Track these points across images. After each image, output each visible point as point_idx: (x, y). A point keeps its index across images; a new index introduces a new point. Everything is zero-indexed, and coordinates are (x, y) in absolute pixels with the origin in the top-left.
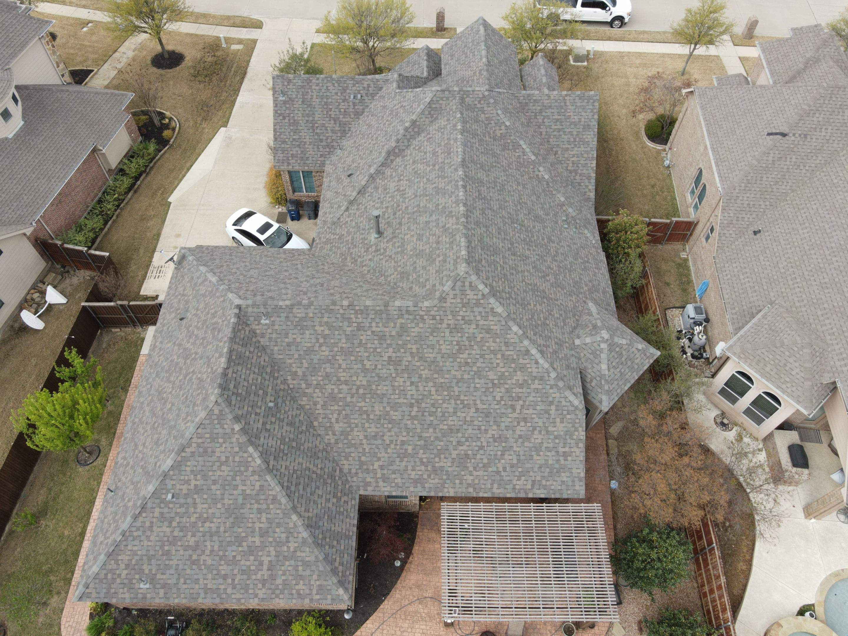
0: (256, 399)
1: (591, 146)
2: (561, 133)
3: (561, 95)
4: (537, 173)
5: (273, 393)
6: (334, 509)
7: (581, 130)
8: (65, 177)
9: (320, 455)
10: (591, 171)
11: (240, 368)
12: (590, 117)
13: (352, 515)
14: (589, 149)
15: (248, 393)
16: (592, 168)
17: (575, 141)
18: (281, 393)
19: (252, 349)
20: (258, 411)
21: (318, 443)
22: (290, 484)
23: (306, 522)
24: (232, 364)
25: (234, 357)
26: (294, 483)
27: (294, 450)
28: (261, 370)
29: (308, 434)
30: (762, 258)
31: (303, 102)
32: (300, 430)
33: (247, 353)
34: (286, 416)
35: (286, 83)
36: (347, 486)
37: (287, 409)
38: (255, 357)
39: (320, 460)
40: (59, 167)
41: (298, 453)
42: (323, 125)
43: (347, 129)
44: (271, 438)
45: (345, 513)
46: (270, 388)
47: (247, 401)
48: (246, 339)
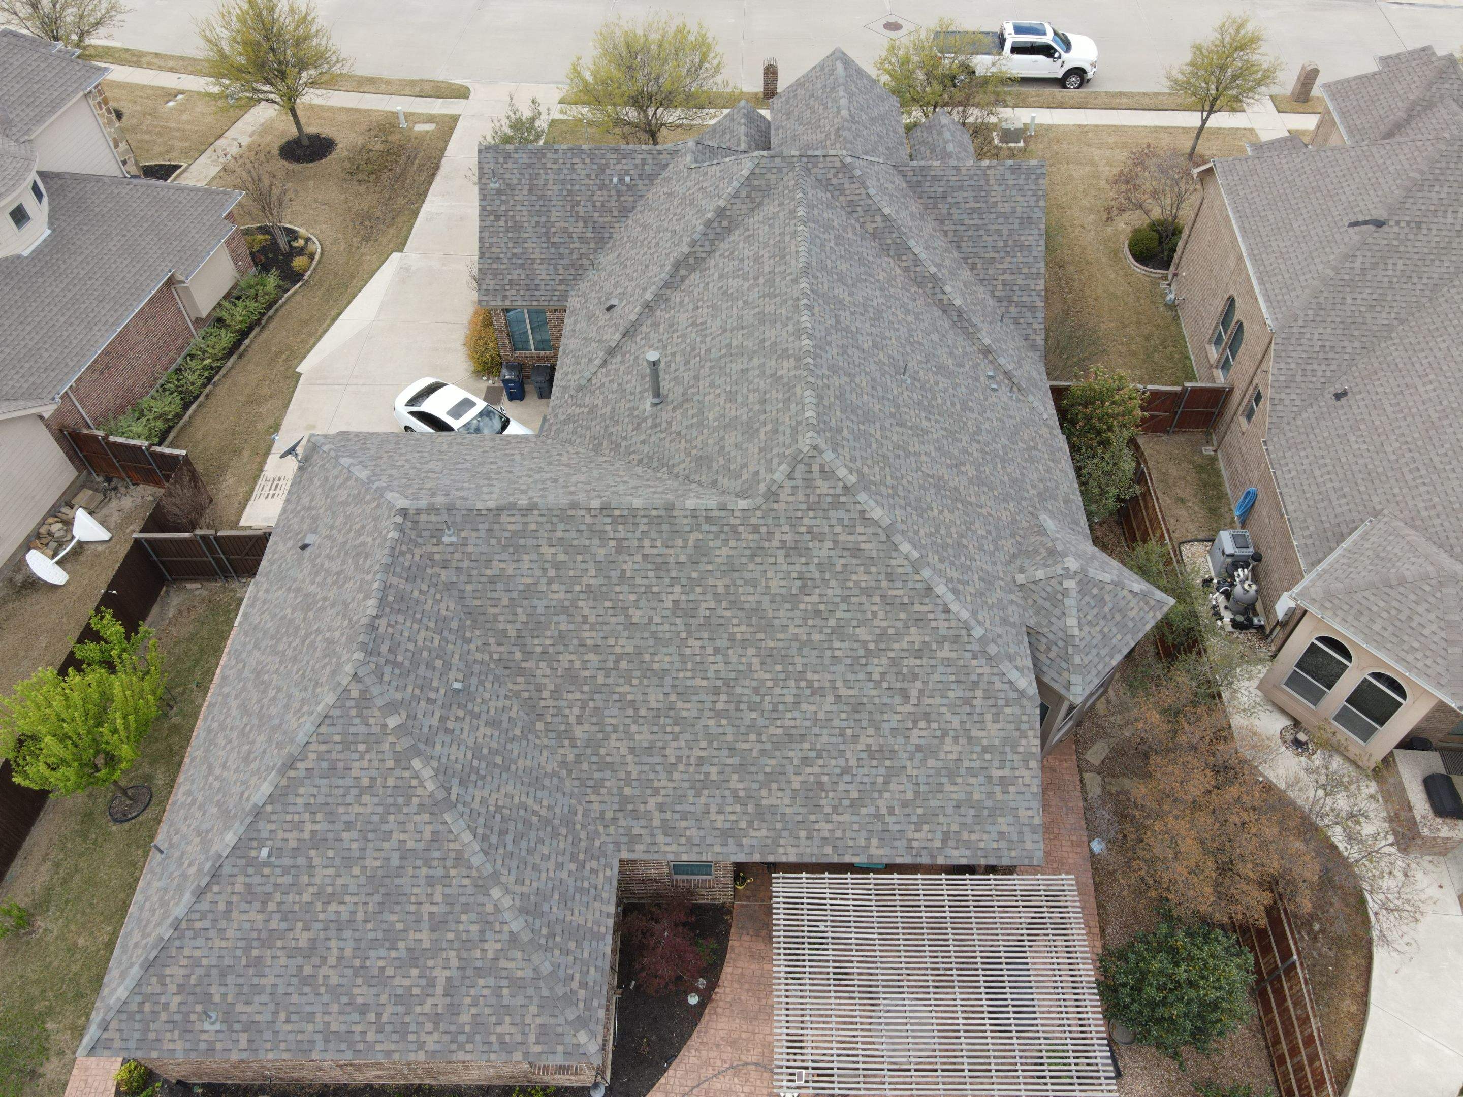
0: (429, 674)
1: (1035, 254)
2: (981, 232)
3: (979, 167)
4: (940, 296)
5: (462, 666)
6: (571, 882)
7: (1016, 226)
8: (116, 323)
9: (547, 782)
10: (1036, 298)
11: (401, 618)
12: (1032, 204)
13: (605, 896)
14: (1031, 259)
15: (415, 664)
16: (1039, 292)
17: (1005, 246)
18: (477, 668)
19: (424, 587)
20: (433, 695)
21: (543, 760)
22: (488, 832)
23: (518, 903)
24: (387, 610)
25: (391, 599)
26: (496, 830)
27: (497, 771)
28: (440, 623)
29: (524, 742)
30: (1352, 439)
31: (530, 190)
32: (511, 735)
33: (416, 593)
34: (485, 708)
35: (501, 160)
36: (597, 843)
37: (487, 696)
38: (430, 602)
39: (546, 793)
40: (108, 307)
41: (505, 776)
42: (565, 230)
43: (606, 235)
44: (455, 746)
45: (592, 891)
46: (457, 656)
47: (412, 676)
48: (414, 569)
